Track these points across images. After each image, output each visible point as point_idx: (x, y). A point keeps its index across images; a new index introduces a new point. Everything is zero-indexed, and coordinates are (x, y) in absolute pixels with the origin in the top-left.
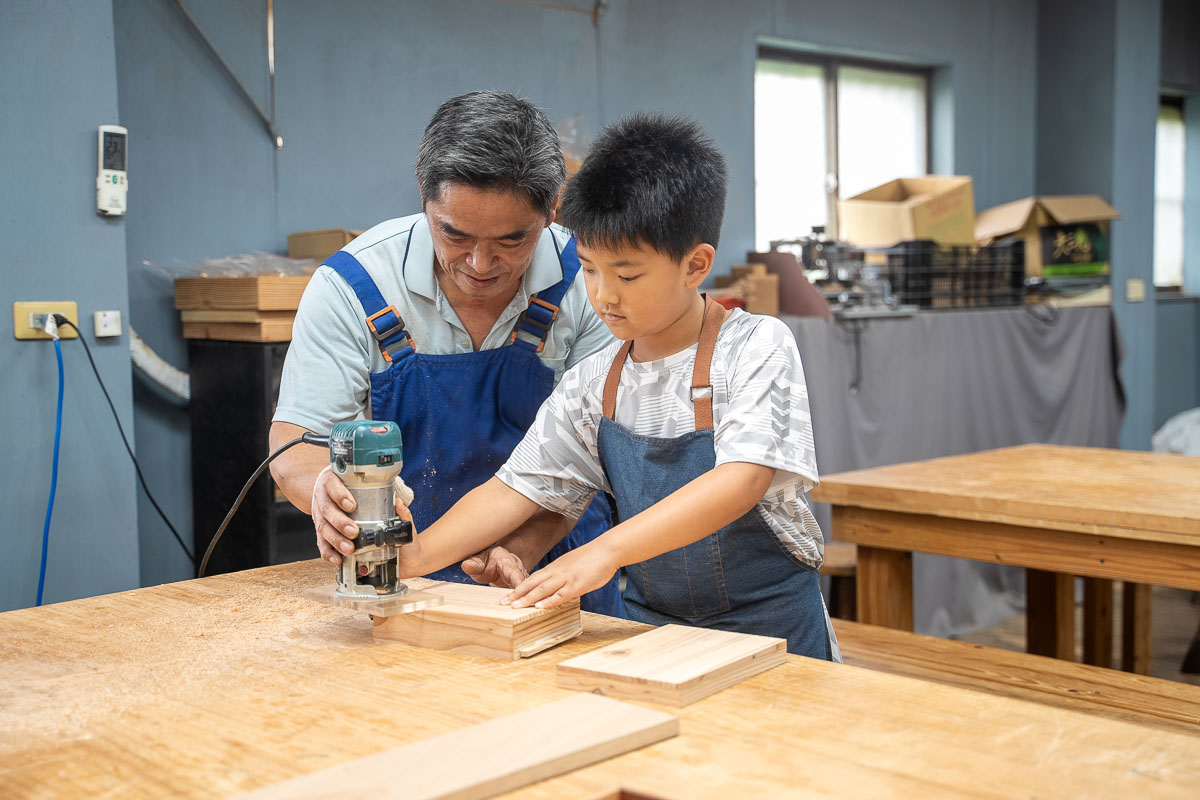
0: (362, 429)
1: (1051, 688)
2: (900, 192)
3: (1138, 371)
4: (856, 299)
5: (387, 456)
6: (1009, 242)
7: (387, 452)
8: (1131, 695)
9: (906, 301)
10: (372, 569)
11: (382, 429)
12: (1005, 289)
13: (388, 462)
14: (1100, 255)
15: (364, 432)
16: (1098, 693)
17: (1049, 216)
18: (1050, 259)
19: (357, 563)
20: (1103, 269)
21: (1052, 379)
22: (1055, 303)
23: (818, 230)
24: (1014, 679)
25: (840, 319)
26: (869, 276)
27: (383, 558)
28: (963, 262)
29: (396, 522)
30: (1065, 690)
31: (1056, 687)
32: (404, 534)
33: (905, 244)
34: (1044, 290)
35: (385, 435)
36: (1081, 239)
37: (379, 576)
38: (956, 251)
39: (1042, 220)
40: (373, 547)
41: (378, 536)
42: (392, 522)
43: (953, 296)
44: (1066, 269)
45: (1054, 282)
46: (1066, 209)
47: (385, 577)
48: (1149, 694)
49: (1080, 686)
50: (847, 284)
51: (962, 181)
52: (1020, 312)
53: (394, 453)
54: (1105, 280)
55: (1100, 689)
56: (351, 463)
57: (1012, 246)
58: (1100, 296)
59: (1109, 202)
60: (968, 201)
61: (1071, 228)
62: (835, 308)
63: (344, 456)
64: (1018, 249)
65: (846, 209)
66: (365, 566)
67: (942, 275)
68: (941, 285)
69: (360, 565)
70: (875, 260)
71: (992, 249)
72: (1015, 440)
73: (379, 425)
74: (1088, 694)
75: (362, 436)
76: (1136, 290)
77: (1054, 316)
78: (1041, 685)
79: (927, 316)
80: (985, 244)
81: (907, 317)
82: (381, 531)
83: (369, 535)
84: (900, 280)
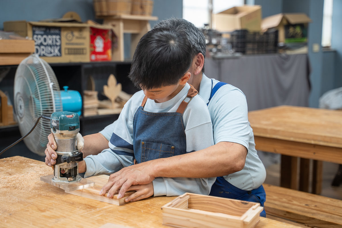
0: (63, 116)
1: (298, 204)
2: (235, 11)
3: (316, 78)
4: (219, 51)
5: (73, 127)
6: (273, 30)
7: (73, 125)
8: (329, 207)
9: (237, 51)
10: (66, 171)
11: (71, 116)
12: (271, 47)
13: (73, 129)
14: (304, 35)
15: (64, 117)
16: (316, 206)
17: (288, 21)
18: (288, 36)
19: (60, 169)
20: (305, 40)
21: (287, 80)
22: (289, 52)
23: (206, 25)
24: (284, 200)
25: (214, 58)
26: (224, 42)
27: (71, 167)
28: (257, 38)
29: (76, 153)
30: (304, 205)
31: (300, 203)
32: (80, 158)
33: (237, 31)
34: (285, 48)
35: (72, 118)
36: (298, 30)
37: (70, 173)
38: (255, 34)
39: (285, 22)
40: (66, 163)
41: (68, 159)
42: (75, 153)
43: (253, 50)
44: (293, 40)
45: (288, 45)
46: (293, 19)
47: (73, 173)
48: (335, 206)
49: (309, 203)
50: (216, 45)
51: (257, 7)
52: (276, 56)
53: (76, 126)
54: (305, 44)
55: (316, 204)
56: (58, 130)
57: (274, 32)
58: (304, 50)
59: (308, 15)
60: (259, 15)
61: (295, 26)
62: (211, 54)
63: (56, 127)
64: (276, 33)
65: (216, 17)
66: (64, 170)
67: (249, 42)
68: (250, 46)
69: (62, 169)
70: (226, 37)
71: (267, 33)
72: (274, 105)
73: (70, 114)
74: (312, 206)
75: (62, 119)
76: (316, 48)
77: (288, 58)
78: (295, 202)
79: (244, 58)
80: (265, 31)
81: (237, 58)
82: (70, 157)
83: (64, 158)
84: (235, 44)
